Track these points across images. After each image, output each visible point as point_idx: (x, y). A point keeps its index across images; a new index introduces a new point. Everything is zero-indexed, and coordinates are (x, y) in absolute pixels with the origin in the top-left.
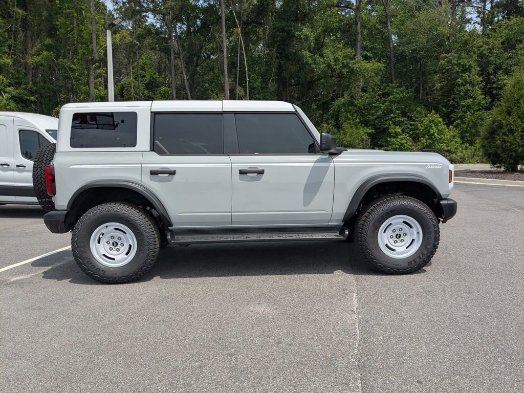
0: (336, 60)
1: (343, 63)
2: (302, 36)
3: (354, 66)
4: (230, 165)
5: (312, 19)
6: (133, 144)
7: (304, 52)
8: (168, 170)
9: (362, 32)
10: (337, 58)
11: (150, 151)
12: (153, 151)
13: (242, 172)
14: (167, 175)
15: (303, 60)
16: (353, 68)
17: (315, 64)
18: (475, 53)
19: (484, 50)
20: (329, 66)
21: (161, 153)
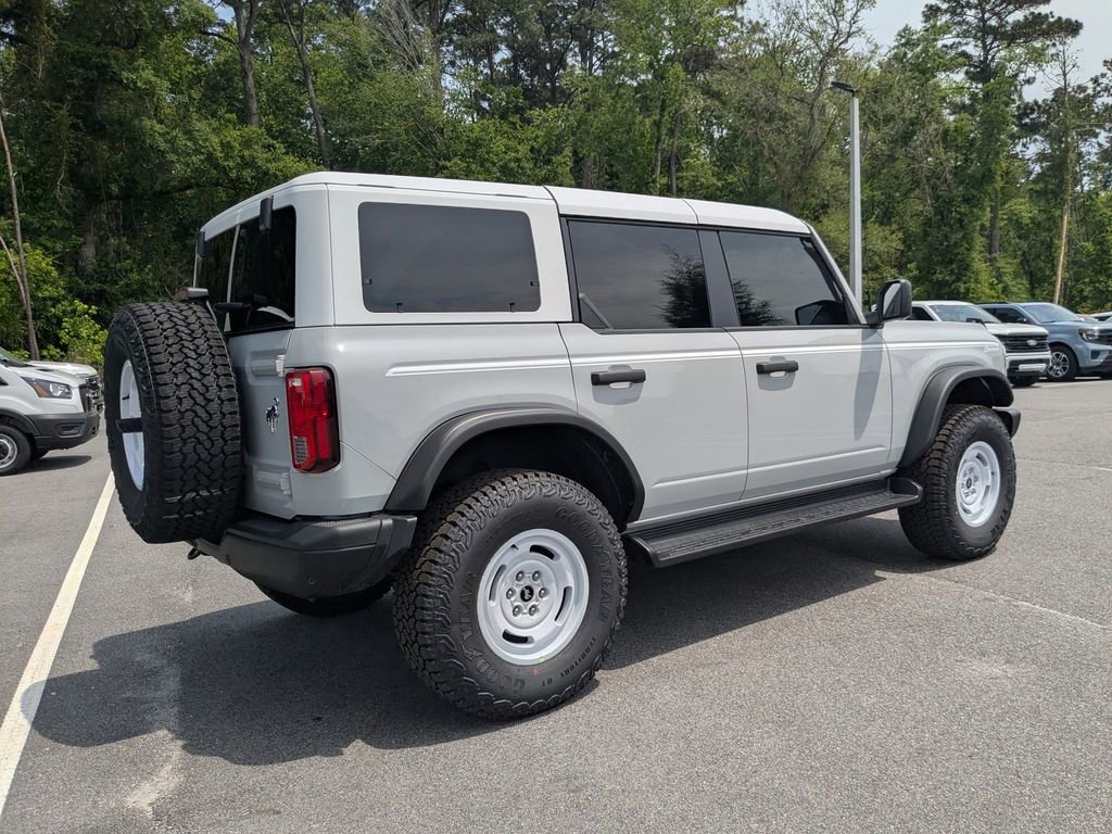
0: (226, 146)
1: (242, 157)
2: (139, 84)
3: (269, 165)
4: (738, 352)
5: (155, 46)
6: (534, 304)
7: (147, 123)
8: (628, 371)
9: (257, 95)
10: (229, 142)
11: (573, 322)
12: (580, 322)
13: (762, 370)
14: (626, 385)
15: (144, 142)
16: (268, 169)
17: (175, 151)
18: (494, 164)
19: (510, 160)
20: (210, 158)
21: (598, 326)
